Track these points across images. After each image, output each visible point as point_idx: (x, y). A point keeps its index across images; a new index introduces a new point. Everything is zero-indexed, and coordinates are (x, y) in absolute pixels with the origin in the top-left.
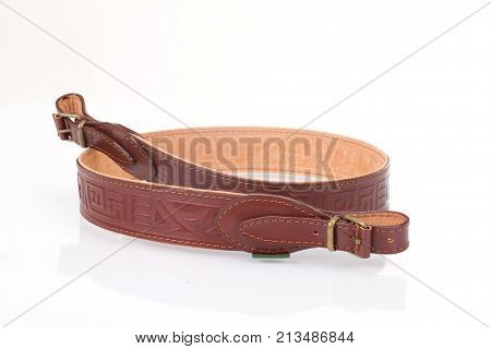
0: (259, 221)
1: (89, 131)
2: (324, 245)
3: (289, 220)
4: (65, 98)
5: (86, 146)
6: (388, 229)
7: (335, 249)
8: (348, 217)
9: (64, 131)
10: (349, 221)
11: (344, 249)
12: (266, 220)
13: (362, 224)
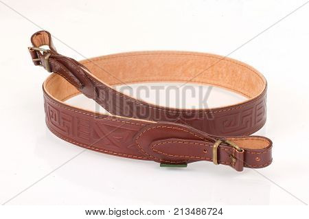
0: (164, 142)
1: (53, 62)
2: (211, 160)
3: (186, 142)
4: (38, 34)
5: (51, 72)
6: (256, 151)
7: (218, 163)
8: (227, 142)
9: (36, 60)
10: (228, 145)
11: (225, 164)
12: (170, 141)
13: (237, 147)
